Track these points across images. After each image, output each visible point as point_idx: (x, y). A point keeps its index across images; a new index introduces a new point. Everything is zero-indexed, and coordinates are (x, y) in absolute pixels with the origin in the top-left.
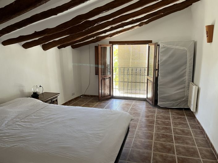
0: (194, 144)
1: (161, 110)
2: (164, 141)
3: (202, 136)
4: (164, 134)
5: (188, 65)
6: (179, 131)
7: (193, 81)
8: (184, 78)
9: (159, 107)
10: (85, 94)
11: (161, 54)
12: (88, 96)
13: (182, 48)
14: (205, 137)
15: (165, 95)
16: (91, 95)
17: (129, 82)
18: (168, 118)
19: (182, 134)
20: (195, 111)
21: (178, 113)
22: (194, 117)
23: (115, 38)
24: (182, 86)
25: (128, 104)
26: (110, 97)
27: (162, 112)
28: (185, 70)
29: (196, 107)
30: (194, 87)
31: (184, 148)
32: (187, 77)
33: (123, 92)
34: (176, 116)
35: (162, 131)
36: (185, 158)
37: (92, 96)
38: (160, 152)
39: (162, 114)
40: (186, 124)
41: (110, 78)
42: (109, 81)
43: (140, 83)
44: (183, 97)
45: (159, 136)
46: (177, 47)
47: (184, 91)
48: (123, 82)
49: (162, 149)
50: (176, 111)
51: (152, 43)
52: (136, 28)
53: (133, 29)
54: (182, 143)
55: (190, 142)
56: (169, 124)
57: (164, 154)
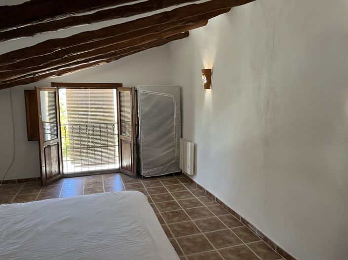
0: (211, 215)
1: (148, 182)
2: (179, 221)
3: (212, 202)
4: (173, 212)
5: (175, 116)
6: (187, 203)
7: (182, 137)
8: (172, 134)
9: (144, 178)
10: (5, 180)
11: (142, 103)
12: (13, 182)
13: (167, 95)
14: (216, 203)
15: (151, 159)
16: (19, 178)
17: (89, 147)
18: (163, 190)
19: (191, 206)
20: (193, 174)
21: (171, 181)
22: (192, 182)
23: (67, 77)
24: (171, 144)
25: (96, 182)
26: (59, 176)
27: (152, 184)
28: (172, 124)
29: (194, 169)
30: (189, 144)
31: (204, 221)
32: (175, 133)
33: (80, 165)
34: (172, 185)
35: (168, 209)
36: (214, 233)
37: (20, 181)
38: (183, 235)
39: (153, 186)
40: (188, 193)
41: (58, 143)
42: (56, 150)
43: (107, 146)
44: (173, 159)
45: (169, 216)
46: (162, 94)
47: (173, 151)
48: (79, 148)
49: (183, 231)
50: (166, 179)
51: (122, 86)
52: (101, 64)
53: (97, 65)
54: (199, 216)
55: (206, 213)
56: (169, 198)
57: (190, 236)
